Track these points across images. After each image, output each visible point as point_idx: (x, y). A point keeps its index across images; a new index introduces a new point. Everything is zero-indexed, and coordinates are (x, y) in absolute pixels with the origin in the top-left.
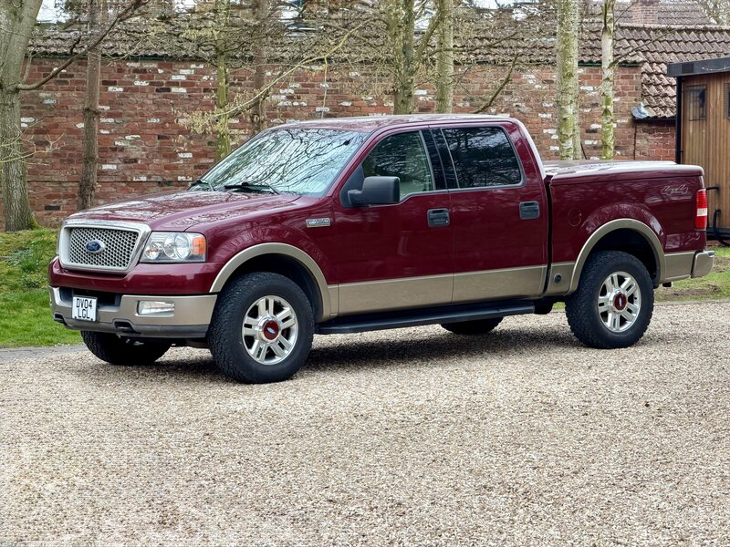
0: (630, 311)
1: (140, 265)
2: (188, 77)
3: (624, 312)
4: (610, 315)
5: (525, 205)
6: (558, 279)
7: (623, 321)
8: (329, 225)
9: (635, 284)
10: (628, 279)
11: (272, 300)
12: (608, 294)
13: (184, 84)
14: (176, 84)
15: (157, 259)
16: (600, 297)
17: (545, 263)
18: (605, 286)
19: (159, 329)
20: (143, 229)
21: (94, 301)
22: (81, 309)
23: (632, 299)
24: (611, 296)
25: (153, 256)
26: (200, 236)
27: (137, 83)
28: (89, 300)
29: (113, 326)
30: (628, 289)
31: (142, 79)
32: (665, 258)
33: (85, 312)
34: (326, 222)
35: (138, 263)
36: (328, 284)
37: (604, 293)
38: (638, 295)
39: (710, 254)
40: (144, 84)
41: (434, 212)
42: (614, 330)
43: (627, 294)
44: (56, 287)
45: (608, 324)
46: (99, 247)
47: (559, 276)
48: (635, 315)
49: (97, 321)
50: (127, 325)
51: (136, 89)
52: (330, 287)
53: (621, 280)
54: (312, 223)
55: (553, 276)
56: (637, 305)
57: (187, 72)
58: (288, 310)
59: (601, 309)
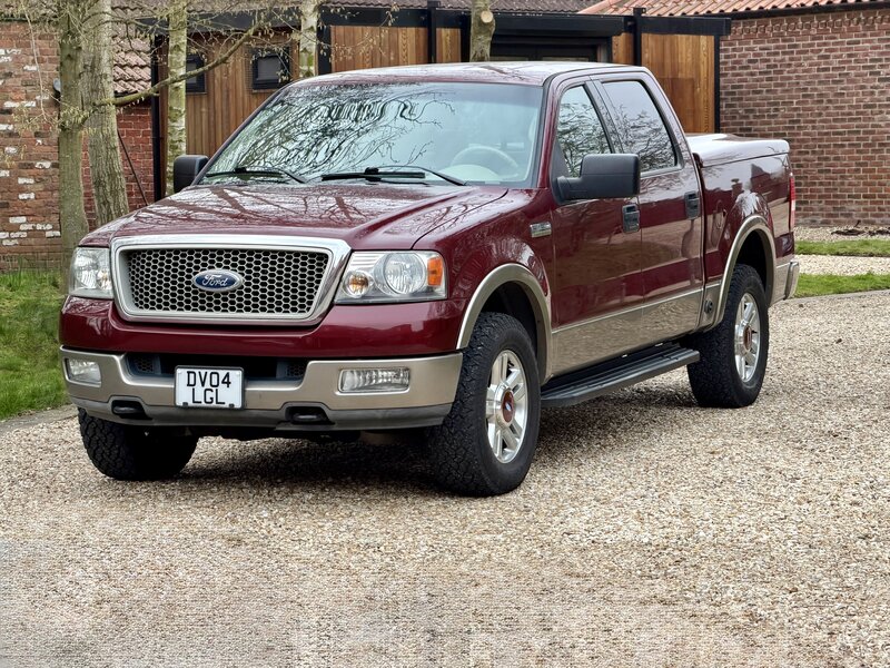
1: (335, 308)
15: (363, 297)
19: (379, 414)
20: (337, 248)
21: (236, 376)
22: (199, 390)
25: (355, 292)
26: (435, 255)
28: (222, 373)
29: (282, 414)
33: (209, 394)
35: (332, 305)
44: (118, 354)
46: (231, 282)
49: (243, 408)
50: (318, 411)
58: (517, 371)
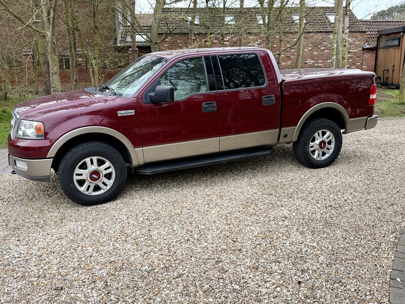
0: (328, 149)
2: (229, 39)
3: (325, 150)
4: (317, 152)
5: (266, 97)
6: (286, 136)
7: (324, 154)
8: (134, 114)
9: (332, 135)
10: (328, 133)
11: (95, 159)
12: (316, 141)
13: (228, 41)
14: (225, 41)
16: (311, 143)
17: (278, 128)
18: (314, 137)
23: (330, 143)
24: (317, 142)
27: (214, 41)
30: (327, 138)
31: (216, 40)
32: (350, 121)
34: (132, 112)
36: (135, 148)
37: (314, 140)
38: (333, 140)
39: (376, 117)
40: (216, 41)
41: (206, 104)
42: (318, 159)
43: (327, 141)
45: (315, 156)
47: (286, 135)
48: (331, 151)
51: (214, 43)
52: (135, 149)
53: (324, 134)
54: (121, 113)
55: (282, 134)
56: (333, 146)
57: (229, 38)
59: (311, 149)
